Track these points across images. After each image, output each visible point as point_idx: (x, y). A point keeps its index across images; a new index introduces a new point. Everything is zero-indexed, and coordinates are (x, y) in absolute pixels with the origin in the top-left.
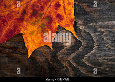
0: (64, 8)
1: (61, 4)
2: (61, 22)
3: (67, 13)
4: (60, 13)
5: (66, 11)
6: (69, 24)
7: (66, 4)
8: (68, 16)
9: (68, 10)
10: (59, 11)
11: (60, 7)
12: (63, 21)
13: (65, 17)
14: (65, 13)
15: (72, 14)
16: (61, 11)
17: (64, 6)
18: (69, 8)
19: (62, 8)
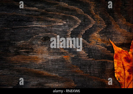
0: (124, 69)
1: (127, 72)
2: (127, 55)
3: (121, 64)
4: (128, 64)
5: (122, 66)
6: (119, 54)
7: (123, 72)
8: (120, 61)
9: (121, 67)
10: (129, 65)
11: (129, 69)
12: (124, 56)
13: (123, 60)
14: (123, 64)
15: (117, 64)
16: (127, 65)
17: (125, 71)
18: (120, 68)
19: (127, 68)
